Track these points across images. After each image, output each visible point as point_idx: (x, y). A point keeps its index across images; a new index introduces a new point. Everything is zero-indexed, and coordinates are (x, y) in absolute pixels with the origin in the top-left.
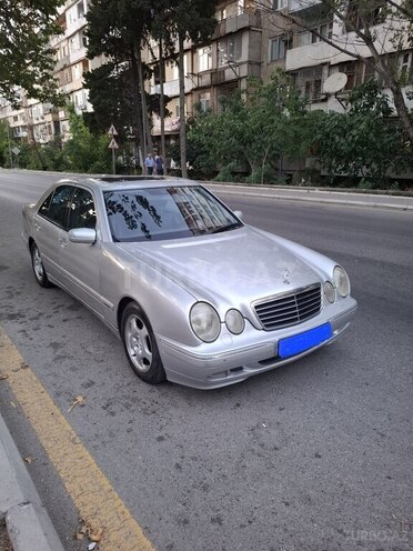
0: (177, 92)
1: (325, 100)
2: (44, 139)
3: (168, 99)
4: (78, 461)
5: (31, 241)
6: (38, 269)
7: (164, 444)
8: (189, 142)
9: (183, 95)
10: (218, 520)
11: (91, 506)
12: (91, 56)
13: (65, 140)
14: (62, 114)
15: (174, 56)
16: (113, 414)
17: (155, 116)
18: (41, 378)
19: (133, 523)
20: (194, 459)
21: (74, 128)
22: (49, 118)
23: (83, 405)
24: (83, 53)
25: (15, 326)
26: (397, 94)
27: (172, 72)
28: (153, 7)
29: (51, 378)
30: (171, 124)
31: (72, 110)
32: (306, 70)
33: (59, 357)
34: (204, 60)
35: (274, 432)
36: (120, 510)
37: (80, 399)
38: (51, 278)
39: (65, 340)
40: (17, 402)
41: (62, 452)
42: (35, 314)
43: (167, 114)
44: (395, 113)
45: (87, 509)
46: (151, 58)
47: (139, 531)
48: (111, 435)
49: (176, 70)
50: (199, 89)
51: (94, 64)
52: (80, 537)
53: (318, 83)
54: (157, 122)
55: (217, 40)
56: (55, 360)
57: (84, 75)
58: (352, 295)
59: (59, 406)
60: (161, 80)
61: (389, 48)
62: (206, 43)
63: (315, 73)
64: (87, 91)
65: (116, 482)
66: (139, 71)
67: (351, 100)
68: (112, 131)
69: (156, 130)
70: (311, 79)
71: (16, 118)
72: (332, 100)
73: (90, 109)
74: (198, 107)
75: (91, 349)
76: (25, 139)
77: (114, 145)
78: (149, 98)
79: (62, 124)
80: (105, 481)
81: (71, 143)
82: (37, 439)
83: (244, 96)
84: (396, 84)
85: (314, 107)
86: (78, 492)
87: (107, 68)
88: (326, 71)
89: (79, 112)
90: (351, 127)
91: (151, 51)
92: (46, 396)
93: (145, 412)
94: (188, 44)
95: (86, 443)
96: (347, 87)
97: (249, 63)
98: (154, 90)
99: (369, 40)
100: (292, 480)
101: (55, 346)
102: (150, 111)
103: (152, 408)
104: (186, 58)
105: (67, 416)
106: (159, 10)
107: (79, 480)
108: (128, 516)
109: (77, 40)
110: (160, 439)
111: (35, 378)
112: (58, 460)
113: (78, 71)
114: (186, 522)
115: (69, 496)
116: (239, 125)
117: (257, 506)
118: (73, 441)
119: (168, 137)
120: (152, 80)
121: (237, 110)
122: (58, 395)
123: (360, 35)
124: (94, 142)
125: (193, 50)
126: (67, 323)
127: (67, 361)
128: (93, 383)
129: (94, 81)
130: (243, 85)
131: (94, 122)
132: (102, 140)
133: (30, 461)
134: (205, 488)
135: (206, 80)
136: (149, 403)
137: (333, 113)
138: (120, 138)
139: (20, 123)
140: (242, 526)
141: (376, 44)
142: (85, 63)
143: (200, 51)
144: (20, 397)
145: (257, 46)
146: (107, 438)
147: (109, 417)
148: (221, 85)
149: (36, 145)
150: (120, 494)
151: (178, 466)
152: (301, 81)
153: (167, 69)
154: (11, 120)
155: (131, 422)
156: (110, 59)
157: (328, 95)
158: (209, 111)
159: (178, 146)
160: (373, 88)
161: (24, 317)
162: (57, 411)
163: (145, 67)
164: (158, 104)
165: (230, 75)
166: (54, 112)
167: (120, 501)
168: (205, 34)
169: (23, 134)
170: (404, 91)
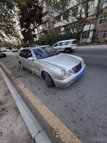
0: (38, 33)
1: (61, 32)
2: (17, 44)
3: (36, 35)
4: (44, 109)
5: (19, 61)
6: (22, 66)
7: (60, 101)
8: (41, 42)
9: (39, 34)
10: (81, 120)
11: (52, 123)
12: (22, 28)
13: (20, 44)
14: (19, 40)
15: (36, 27)
16: (47, 95)
17: (34, 38)
18: (29, 89)
19: (63, 125)
20: (69, 103)
21: (21, 42)
22: (17, 41)
23: (40, 94)
24: (20, 28)
25: (20, 78)
26: (73, 30)
27: (36, 30)
28: (31, 18)
29: (31, 89)
30: (37, 39)
31: (20, 39)
32: (58, 28)
33: (31, 84)
34: (41, 28)
35: (81, 93)
36: (59, 122)
37: (39, 93)
38: (25, 68)
39: (31, 80)
40: (26, 96)
41: (40, 108)
42: (24, 75)
43: (36, 37)
44: (73, 33)
45: (51, 124)
46: (32, 28)
47: (66, 128)
48: (49, 101)
49: (36, 29)
50: (41, 33)
51: (22, 30)
52: (53, 134)
53: (60, 30)
54: (35, 39)
55: (42, 24)
56: (31, 85)
57: (21, 32)
58: (84, 63)
59: (35, 96)
60: (34, 32)
61: (71, 22)
62: (41, 24)
63: (59, 28)
64: (22, 35)
65: (55, 113)
66: (30, 30)
67: (66, 32)
68: (28, 41)
69: (35, 40)
70: (59, 29)
71: (11, 41)
72: (63, 32)
73: (23, 38)
74: (41, 35)
75: (37, 81)
76: (14, 45)
77: (29, 44)
78: (33, 35)
79: (19, 41)
80: (52, 114)
81: (21, 44)
82: (33, 105)
83: (48, 33)
84: (73, 28)
85: (60, 34)
86: (47, 119)
87: (25, 31)
88: (61, 27)
89: (22, 39)
90: (66, 36)
91: (32, 26)
92: (32, 93)
93: (53, 93)
94: (38, 25)
95: (44, 104)
96: (64, 30)
97: (48, 27)
98: (33, 34)
99: (68, 21)
100: (91, 104)
101: (30, 81)
102: (33, 37)
103: (54, 93)
104: (38, 27)
105: (38, 98)
106: (32, 19)
107: (46, 115)
108: (62, 124)
109: (18, 26)
110: (59, 100)
111: (28, 90)
112: (40, 110)
113: (20, 32)
114: (75, 122)
115: (46, 121)
116: (49, 38)
117: (88, 113)
118: (41, 104)
119: (37, 41)
120: (33, 32)
121: (48, 35)
122: (34, 93)
123: (66, 20)
124: (25, 44)
125: (39, 26)
126: (31, 76)
127: (33, 84)
128: (40, 88)
129: (23, 33)
130: (48, 31)
131: (25, 40)
132: (26, 43)
133: (33, 112)
134: (74, 111)
135: (42, 31)
136: (53, 91)
137: (63, 34)
138: (29, 42)
139: (12, 42)
140: (88, 120)
141: (69, 21)
142: (21, 30)
143: (40, 26)
144: (26, 95)
145: (49, 24)
146: (48, 102)
147: (46, 96)
148: (44, 31)
149: (16, 46)
150: (57, 117)
151: (66, 106)
152: (57, 30)
153: (35, 29)
154: (10, 42)
155: (51, 97)
156: (25, 29)
157: (62, 31)
158: (43, 36)
159: (39, 43)
160: (69, 29)
161: (22, 76)
162: (35, 97)
163: (31, 30)
164: (35, 36)
165: (45, 30)
166: (17, 39)
167: (58, 119)
168: (40, 22)
169: (13, 44)
170: (74, 29)
